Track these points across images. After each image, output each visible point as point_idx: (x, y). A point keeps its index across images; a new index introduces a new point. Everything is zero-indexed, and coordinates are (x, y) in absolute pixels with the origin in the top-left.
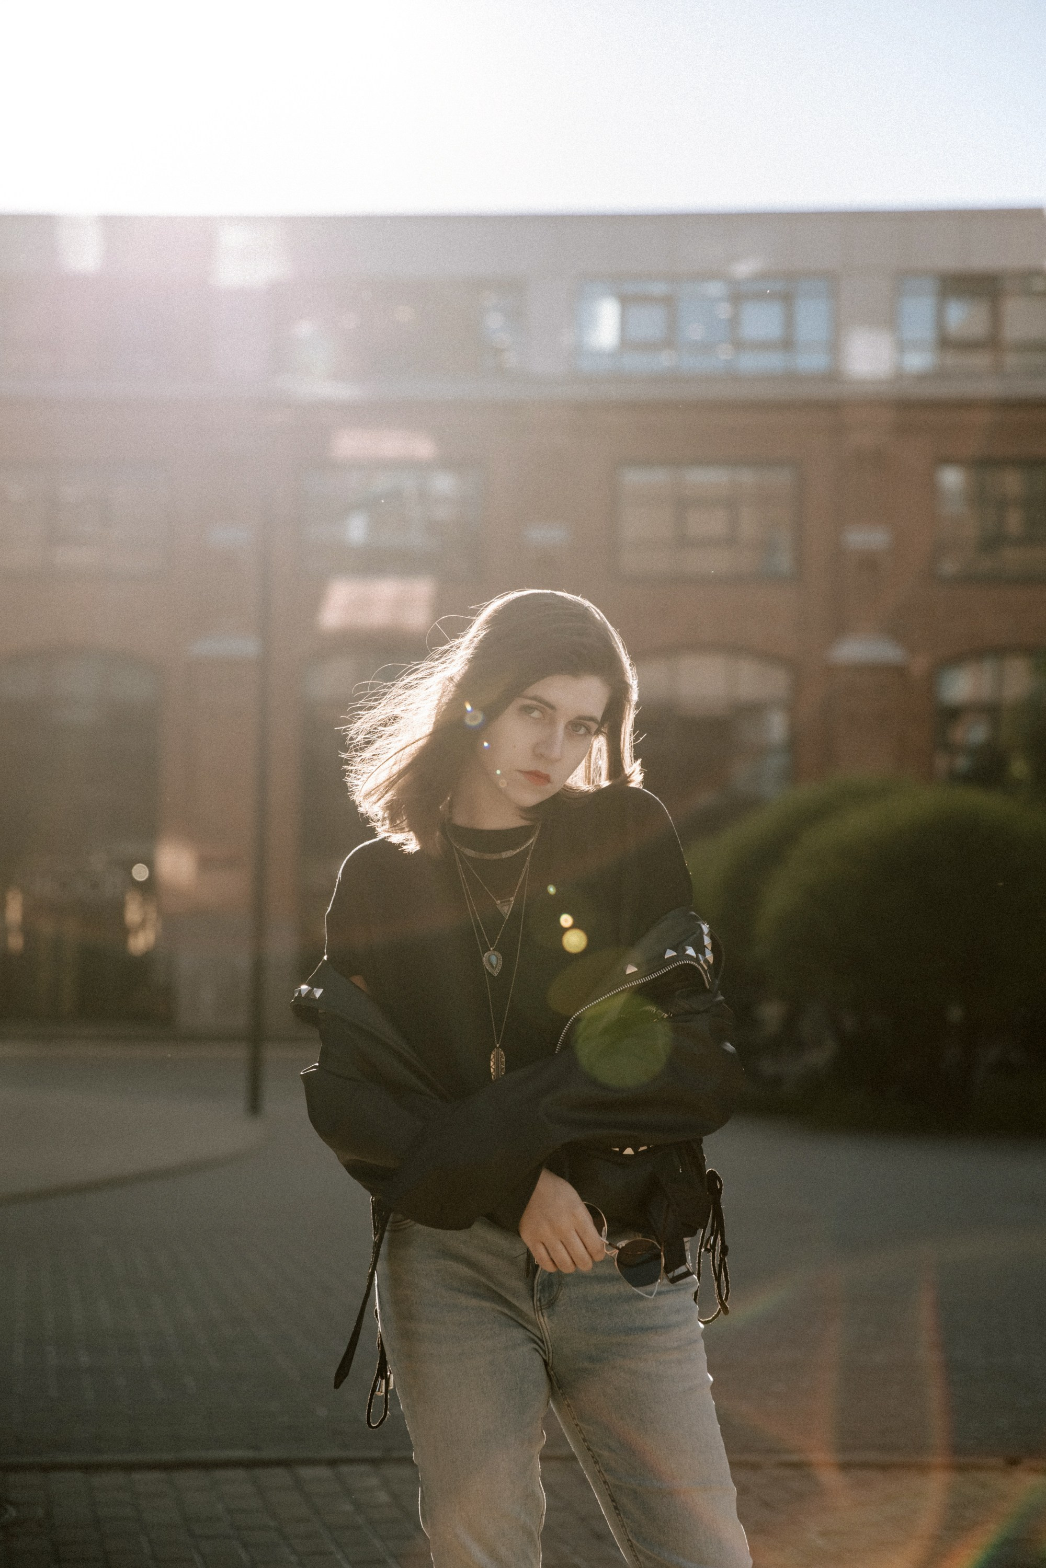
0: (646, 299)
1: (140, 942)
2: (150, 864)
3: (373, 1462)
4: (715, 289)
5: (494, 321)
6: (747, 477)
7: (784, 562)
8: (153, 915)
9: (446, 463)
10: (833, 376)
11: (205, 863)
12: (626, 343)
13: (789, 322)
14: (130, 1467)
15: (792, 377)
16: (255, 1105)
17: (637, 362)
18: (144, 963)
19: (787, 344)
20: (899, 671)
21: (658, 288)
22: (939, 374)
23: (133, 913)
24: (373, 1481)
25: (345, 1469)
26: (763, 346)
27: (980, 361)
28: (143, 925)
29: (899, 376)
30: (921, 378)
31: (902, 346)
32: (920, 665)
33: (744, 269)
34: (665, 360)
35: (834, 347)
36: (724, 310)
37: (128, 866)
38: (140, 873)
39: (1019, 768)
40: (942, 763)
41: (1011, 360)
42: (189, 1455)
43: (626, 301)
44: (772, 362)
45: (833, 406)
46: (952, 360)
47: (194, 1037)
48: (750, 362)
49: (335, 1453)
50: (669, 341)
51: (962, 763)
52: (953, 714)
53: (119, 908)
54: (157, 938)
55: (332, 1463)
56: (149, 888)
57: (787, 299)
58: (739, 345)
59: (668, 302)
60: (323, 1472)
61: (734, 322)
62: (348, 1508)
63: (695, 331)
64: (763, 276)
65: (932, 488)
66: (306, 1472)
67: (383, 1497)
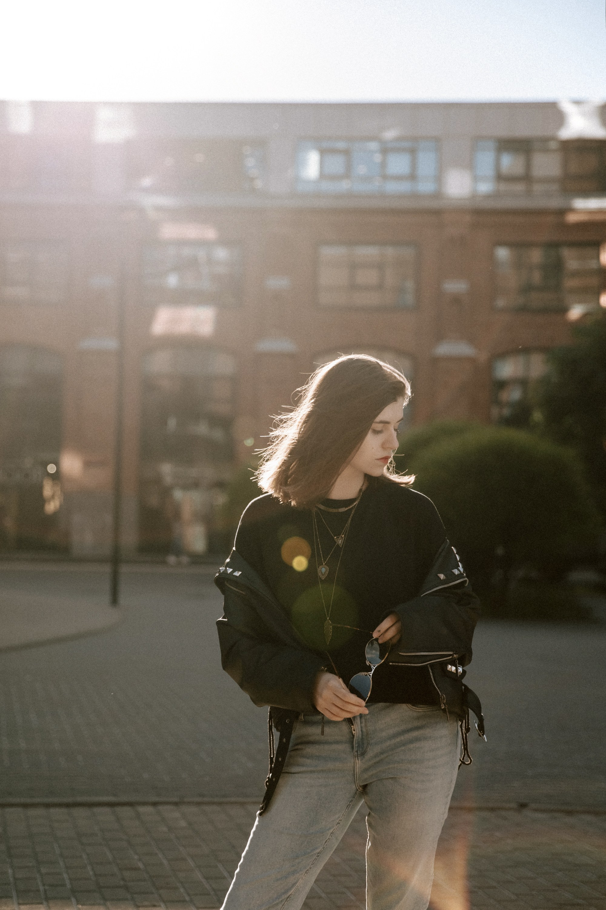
0: (334, 151)
1: (51, 507)
2: (57, 464)
3: (176, 804)
4: (373, 146)
5: (250, 162)
6: (390, 251)
7: (410, 299)
8: (59, 493)
9: (223, 242)
10: (438, 195)
11: (87, 464)
12: (323, 176)
13: (414, 165)
14: (48, 806)
15: (415, 196)
16: (115, 600)
17: (328, 187)
18: (53, 519)
19: (413, 177)
20: (471, 360)
21: (341, 145)
22: (495, 195)
23: (48, 490)
24: (177, 815)
25: (160, 808)
26: (399, 178)
27: (519, 187)
28: (53, 497)
29: (474, 196)
30: (488, 197)
31: (476, 179)
32: (483, 357)
33: (390, 134)
34: (345, 186)
35: (439, 179)
36: (378, 158)
37: (45, 465)
38: (51, 469)
39: (537, 416)
40: (495, 412)
41: (537, 188)
42: (80, 799)
43: (323, 152)
44: (403, 187)
45: (437, 213)
46: (503, 187)
47: (81, 560)
48: (392, 187)
49: (157, 799)
50: (348, 174)
51: (506, 412)
52: (501, 385)
53: (40, 488)
54: (61, 506)
55: (155, 804)
56: (56, 477)
57: (413, 152)
58: (385, 177)
59: (347, 153)
60: (149, 809)
61: (383, 165)
62: (165, 829)
63: (361, 170)
64: (398, 139)
65: (492, 258)
66: (141, 809)
67: (183, 824)
